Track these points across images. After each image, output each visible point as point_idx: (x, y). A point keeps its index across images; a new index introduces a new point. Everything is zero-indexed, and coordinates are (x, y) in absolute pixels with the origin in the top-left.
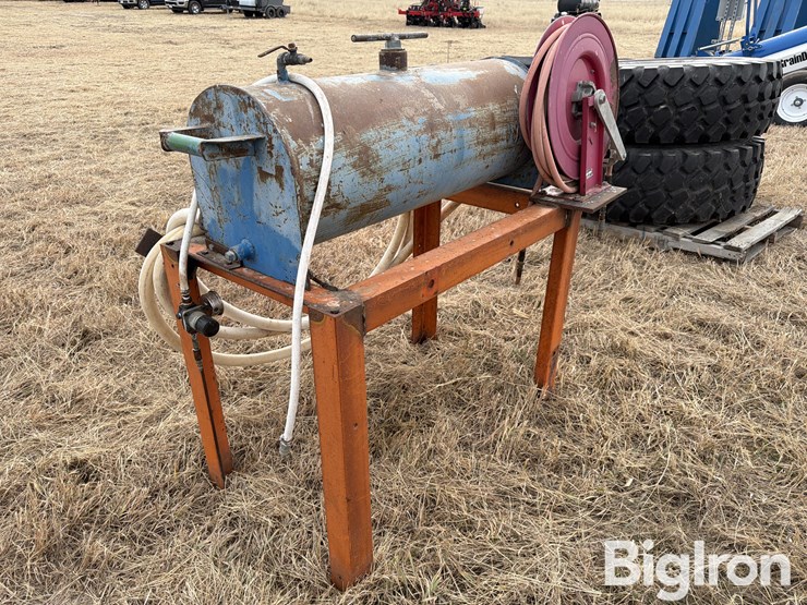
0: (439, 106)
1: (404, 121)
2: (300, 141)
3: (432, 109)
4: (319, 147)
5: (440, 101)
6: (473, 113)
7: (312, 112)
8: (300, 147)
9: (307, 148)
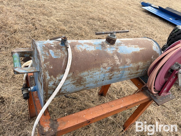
0: (118, 63)
1: (102, 69)
2: (52, 76)
3: (115, 64)
4: (60, 78)
5: (120, 61)
6: (131, 65)
7: (63, 64)
8: (51, 78)
9: (54, 79)
